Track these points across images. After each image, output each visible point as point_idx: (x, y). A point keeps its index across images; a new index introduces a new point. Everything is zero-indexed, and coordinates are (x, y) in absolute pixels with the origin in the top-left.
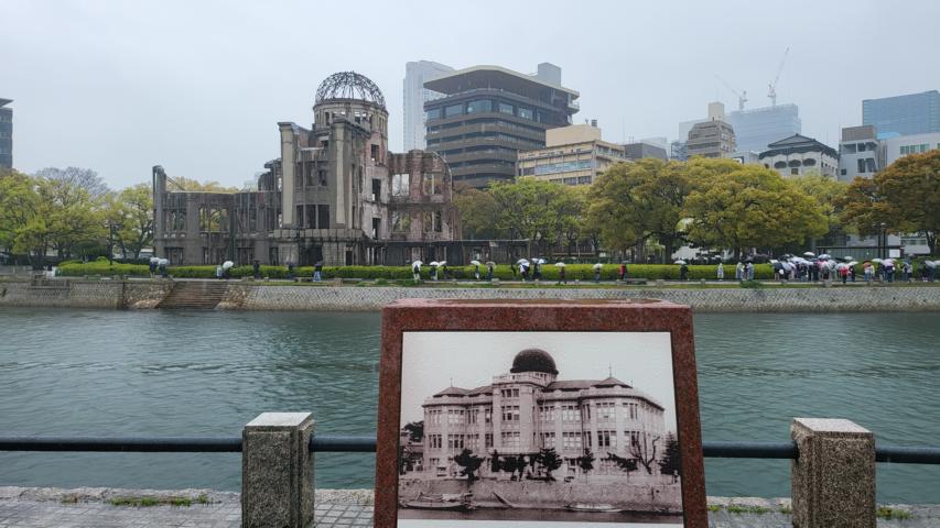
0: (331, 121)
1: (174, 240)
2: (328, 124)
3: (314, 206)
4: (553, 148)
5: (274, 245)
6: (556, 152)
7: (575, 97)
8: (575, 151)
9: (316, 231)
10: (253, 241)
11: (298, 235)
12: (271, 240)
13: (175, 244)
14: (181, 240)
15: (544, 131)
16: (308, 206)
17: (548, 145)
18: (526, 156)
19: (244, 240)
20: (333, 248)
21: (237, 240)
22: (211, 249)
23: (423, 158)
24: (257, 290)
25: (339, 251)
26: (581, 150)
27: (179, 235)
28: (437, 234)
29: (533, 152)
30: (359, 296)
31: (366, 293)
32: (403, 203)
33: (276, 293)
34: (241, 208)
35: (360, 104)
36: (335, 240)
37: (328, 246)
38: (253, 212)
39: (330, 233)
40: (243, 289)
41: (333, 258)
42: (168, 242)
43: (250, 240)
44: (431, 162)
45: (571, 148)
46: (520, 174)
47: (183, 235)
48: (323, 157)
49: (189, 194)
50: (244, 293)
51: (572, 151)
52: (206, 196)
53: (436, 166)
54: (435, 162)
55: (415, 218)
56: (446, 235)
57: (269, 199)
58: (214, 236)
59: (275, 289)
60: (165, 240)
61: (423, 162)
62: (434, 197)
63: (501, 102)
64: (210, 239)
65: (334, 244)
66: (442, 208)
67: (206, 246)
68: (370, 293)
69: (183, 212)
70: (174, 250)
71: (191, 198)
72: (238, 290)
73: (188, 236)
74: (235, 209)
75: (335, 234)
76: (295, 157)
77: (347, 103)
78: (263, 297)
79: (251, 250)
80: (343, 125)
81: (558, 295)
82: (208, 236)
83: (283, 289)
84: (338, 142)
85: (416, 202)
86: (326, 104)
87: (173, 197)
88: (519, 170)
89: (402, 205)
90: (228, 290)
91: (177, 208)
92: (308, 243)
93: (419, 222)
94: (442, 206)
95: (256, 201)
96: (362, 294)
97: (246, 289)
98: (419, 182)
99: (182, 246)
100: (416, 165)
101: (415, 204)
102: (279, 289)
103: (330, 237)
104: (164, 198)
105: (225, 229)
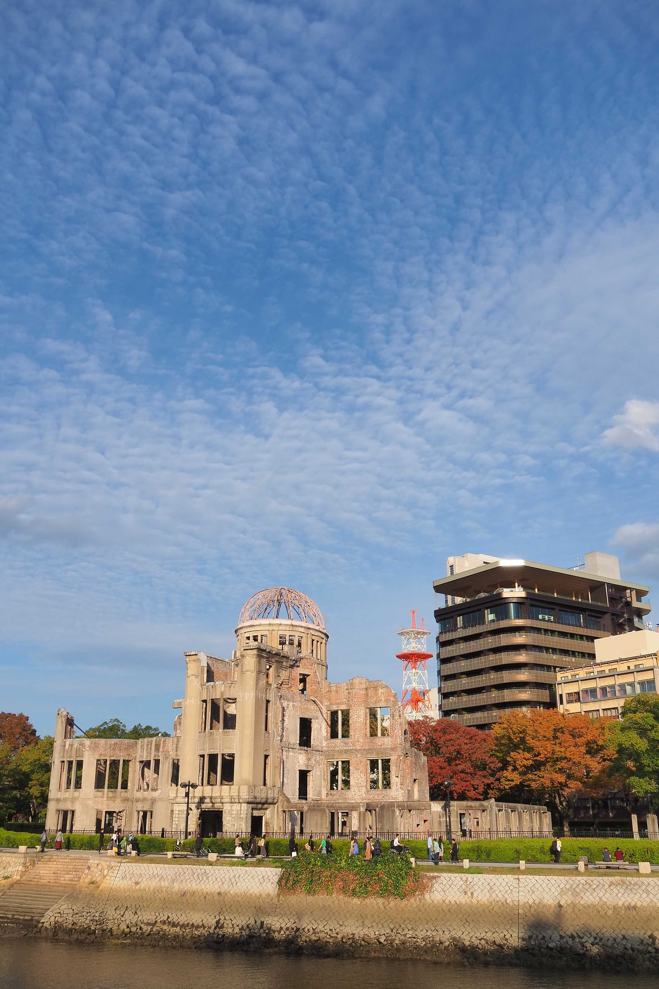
1: (65, 800)
3: (217, 755)
4: (603, 663)
6: (607, 669)
8: (632, 668)
9: (217, 788)
10: (153, 801)
11: (187, 795)
13: (68, 806)
14: (74, 799)
16: (210, 756)
17: (598, 660)
18: (569, 674)
19: (144, 799)
20: (234, 812)
21: (137, 800)
22: (106, 812)
23: (366, 689)
24: (118, 868)
25: (242, 816)
26: (641, 666)
27: (73, 794)
28: (385, 792)
29: (577, 671)
30: (233, 880)
31: (242, 875)
32: (342, 748)
33: (138, 873)
34: (144, 759)
35: (287, 625)
36: (237, 801)
37: (229, 808)
38: (157, 762)
39: (232, 791)
40: (106, 867)
41: (234, 825)
42: (61, 803)
43: (151, 799)
44: (376, 694)
45: (626, 664)
46: (562, 703)
47: (76, 794)
48: (231, 693)
49: (87, 742)
50: (106, 872)
51: (629, 667)
52: (106, 744)
53: (383, 699)
54: (381, 693)
55: (357, 769)
56: (396, 794)
57: (175, 746)
58: (111, 794)
59: (138, 868)
60: (58, 800)
61: (367, 695)
62: (380, 741)
63: (532, 605)
64: (105, 799)
65: (236, 807)
66: (391, 755)
67: (100, 807)
68: (247, 875)
69: (80, 764)
70: (65, 813)
71: (89, 747)
72: (100, 867)
73: (82, 796)
74: (138, 759)
75: (237, 792)
76: (201, 693)
77: (270, 624)
78: (123, 878)
79: (152, 812)
80: (255, 652)
81: (492, 884)
82: (103, 794)
83: (147, 868)
84: (248, 673)
85: (358, 748)
86: (246, 627)
87: (71, 745)
88: (561, 696)
89: (341, 752)
90: (89, 868)
91: (74, 759)
92: (207, 806)
93: (362, 775)
94: (390, 752)
95: (161, 750)
96: (237, 877)
97: (109, 866)
98: (362, 720)
99: (73, 809)
100: (358, 698)
101: (356, 750)
102: (142, 869)
103: (231, 798)
104: (62, 747)
105: (125, 786)
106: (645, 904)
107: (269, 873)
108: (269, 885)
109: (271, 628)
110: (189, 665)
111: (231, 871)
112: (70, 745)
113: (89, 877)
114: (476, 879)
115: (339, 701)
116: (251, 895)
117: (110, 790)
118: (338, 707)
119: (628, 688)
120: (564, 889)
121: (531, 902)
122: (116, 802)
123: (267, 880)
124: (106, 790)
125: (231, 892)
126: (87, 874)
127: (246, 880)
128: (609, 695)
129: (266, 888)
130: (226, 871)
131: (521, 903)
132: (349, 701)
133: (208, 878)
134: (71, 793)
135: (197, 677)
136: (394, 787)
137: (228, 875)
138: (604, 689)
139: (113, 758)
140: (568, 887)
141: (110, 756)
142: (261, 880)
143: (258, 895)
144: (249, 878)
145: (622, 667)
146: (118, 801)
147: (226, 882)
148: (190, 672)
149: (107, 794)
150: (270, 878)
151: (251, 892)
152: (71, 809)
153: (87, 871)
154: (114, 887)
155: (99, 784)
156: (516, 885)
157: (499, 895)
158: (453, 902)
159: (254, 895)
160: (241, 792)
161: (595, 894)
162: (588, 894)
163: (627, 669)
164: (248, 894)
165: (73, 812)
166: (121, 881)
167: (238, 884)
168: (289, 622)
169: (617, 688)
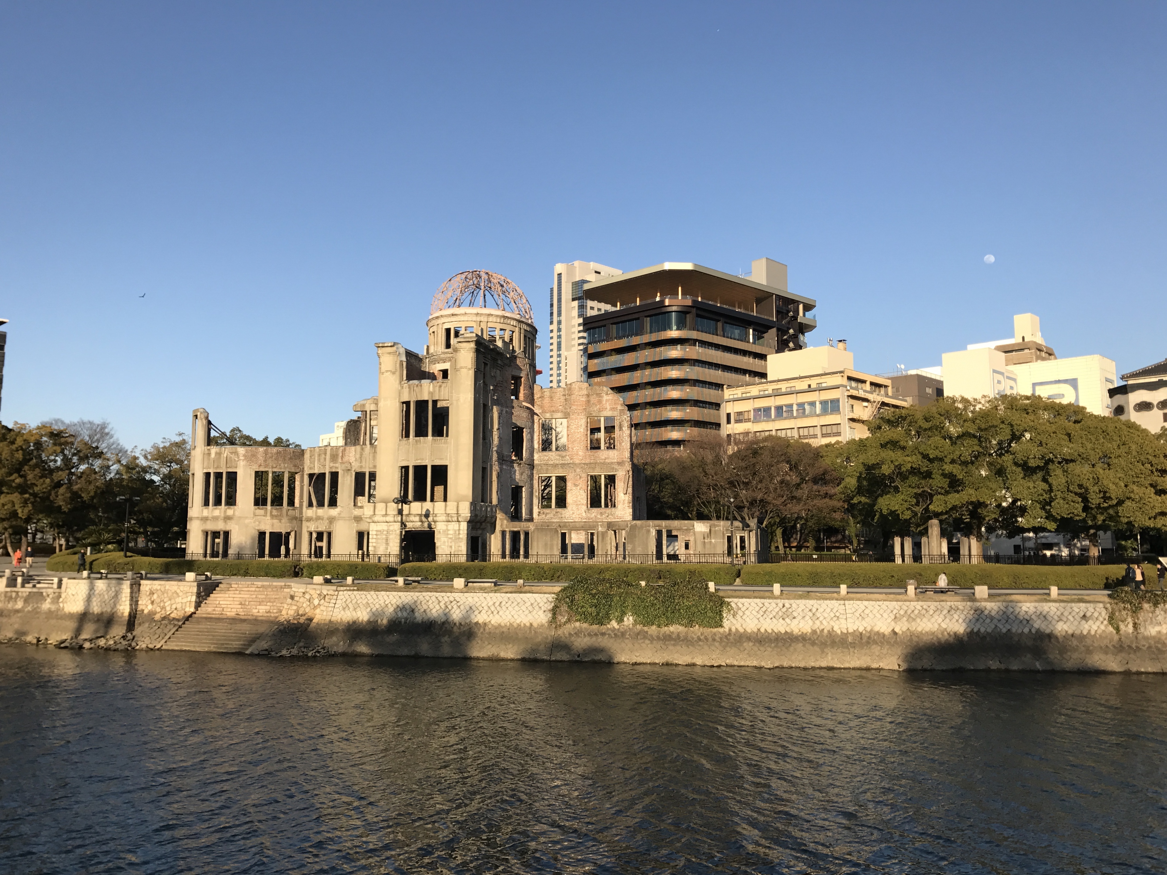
0: (453, 341)
1: (216, 519)
2: (448, 346)
3: (425, 467)
4: (778, 381)
5: (363, 527)
6: (784, 387)
7: (808, 307)
8: (813, 386)
9: (426, 504)
10: (332, 520)
11: (400, 512)
12: (358, 519)
13: (220, 526)
14: (227, 518)
15: (763, 357)
16: (416, 468)
17: (770, 378)
18: (738, 392)
19: (318, 518)
20: (451, 532)
21: (309, 520)
22: (271, 533)
23: (588, 396)
24: (335, 597)
25: (461, 536)
26: (824, 385)
27: (225, 512)
28: (608, 510)
29: (749, 389)
30: (493, 608)
31: (504, 603)
32: (557, 462)
33: (364, 602)
34: (316, 471)
35: (497, 316)
36: (455, 519)
37: (444, 528)
38: (335, 476)
39: (448, 508)
40: (315, 596)
41: (451, 547)
42: (208, 522)
43: (328, 519)
44: (600, 402)
45: (807, 382)
46: (729, 422)
47: (230, 512)
48: (442, 393)
49: (241, 450)
50: (316, 602)
51: (809, 386)
52: (266, 453)
53: (608, 408)
54: (607, 400)
55: (576, 485)
56: (623, 513)
57: (358, 456)
58: (275, 512)
59: (363, 596)
60: (205, 519)
61: (589, 401)
62: (604, 454)
63: (698, 316)
64: (269, 517)
65: (453, 526)
66: (616, 470)
67: (263, 528)
68: (510, 602)
69: (232, 477)
70: (216, 534)
71: (244, 456)
72: (307, 596)
73: (237, 513)
74: (307, 471)
75: (455, 509)
76: (400, 394)
77: (477, 314)
78: (344, 609)
79: (329, 534)
80: (473, 345)
81: (814, 610)
82: (266, 513)
83: (375, 597)
84: (464, 371)
85: (577, 462)
86: (446, 316)
87: (219, 454)
88: (729, 415)
89: (555, 466)
90: (292, 597)
91: (224, 470)
92: (415, 524)
93: (582, 492)
94: (616, 467)
95: (340, 460)
96: (497, 604)
97: (320, 595)
98: (582, 430)
99: (227, 529)
100: (577, 405)
101: (575, 464)
102: (369, 596)
103: (448, 515)
104: (206, 456)
105: (291, 503)
106: (989, 630)
107: (539, 600)
108: (541, 613)
109: (478, 319)
110: (382, 360)
111: (488, 598)
112: (216, 453)
113: (295, 608)
114: (794, 605)
115: (553, 409)
116: (519, 625)
117: (275, 507)
118: (552, 415)
119: (807, 407)
120: (898, 615)
121: (861, 629)
122: (283, 521)
123: (537, 608)
124: (269, 507)
125: (492, 622)
126: (291, 604)
127: (510, 608)
128: (785, 414)
129: (536, 616)
130: (482, 598)
131: (851, 630)
132: (566, 409)
133: (459, 607)
134: (223, 511)
135: (394, 373)
136: (619, 506)
137: (485, 603)
138: (779, 409)
139: (275, 470)
140: (902, 612)
141: (272, 467)
142: (530, 608)
143: (528, 624)
144: (513, 605)
145: (802, 385)
146: (285, 520)
147: (484, 611)
148: (384, 368)
149: (271, 512)
150: (540, 605)
151: (518, 622)
152: (224, 529)
153: (289, 601)
154: (333, 619)
155: (260, 501)
156: (843, 612)
157: (824, 622)
158: (770, 631)
159: (522, 625)
160: (460, 508)
161: (933, 620)
162: (925, 620)
163: (807, 387)
164: (515, 625)
165: (227, 534)
166: (342, 612)
167: (500, 613)
168: (500, 313)
169: (795, 408)
